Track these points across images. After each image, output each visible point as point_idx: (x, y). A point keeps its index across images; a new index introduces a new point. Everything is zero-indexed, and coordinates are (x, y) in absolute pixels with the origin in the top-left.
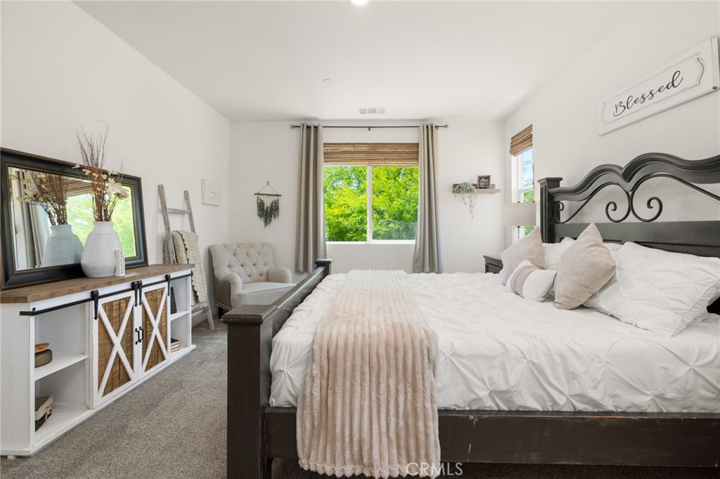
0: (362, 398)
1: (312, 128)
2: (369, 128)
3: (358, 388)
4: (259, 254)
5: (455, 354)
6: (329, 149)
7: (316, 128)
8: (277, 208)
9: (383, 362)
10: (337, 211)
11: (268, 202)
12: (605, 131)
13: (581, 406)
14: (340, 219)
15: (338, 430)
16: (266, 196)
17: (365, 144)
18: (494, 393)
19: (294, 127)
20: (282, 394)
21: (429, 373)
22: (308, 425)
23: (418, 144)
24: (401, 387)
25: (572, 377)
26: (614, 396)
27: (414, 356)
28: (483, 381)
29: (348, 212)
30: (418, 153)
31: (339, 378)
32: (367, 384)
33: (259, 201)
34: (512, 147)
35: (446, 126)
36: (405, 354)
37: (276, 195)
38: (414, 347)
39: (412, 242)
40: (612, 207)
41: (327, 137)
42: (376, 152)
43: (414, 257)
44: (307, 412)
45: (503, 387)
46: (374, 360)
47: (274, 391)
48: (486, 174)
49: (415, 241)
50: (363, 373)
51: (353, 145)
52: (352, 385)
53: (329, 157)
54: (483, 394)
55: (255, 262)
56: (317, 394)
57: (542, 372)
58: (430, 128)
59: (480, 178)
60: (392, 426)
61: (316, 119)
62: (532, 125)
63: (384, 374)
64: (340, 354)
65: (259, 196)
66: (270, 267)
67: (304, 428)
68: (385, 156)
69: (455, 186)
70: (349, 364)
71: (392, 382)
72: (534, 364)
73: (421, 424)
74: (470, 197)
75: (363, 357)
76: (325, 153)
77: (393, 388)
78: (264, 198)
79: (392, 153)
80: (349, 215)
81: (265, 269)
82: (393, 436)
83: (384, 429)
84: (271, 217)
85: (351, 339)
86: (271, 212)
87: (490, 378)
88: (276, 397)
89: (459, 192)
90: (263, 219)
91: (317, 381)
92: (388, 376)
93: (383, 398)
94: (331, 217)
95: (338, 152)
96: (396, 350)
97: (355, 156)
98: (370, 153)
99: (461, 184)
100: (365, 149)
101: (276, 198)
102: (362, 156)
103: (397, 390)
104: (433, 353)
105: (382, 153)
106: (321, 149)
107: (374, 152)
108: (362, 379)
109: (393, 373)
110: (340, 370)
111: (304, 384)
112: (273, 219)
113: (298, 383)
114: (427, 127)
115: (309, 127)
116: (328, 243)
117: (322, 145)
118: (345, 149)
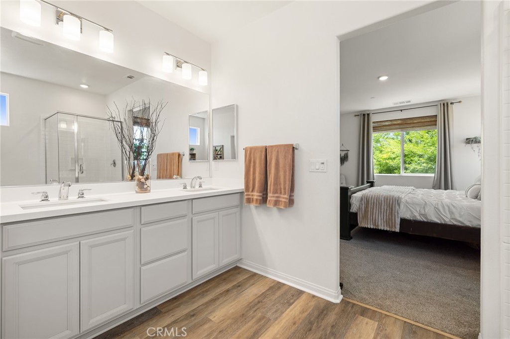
0: (376, 210)
1: (366, 115)
2: (401, 110)
3: (375, 208)
5: (408, 203)
6: (376, 125)
7: (368, 115)
8: (347, 157)
9: (383, 202)
10: (385, 156)
11: (343, 154)
13: (455, 223)
14: (387, 161)
15: (369, 217)
16: (341, 151)
17: (398, 120)
18: (421, 214)
19: (356, 116)
20: (354, 209)
21: (397, 207)
22: (361, 216)
23: (436, 116)
24: (388, 208)
25: (451, 213)
26: (470, 221)
27: (393, 201)
28: (417, 211)
29: (393, 156)
30: (436, 121)
31: (370, 205)
32: (378, 207)
35: (460, 102)
36: (390, 201)
37: (347, 150)
38: (393, 200)
41: (374, 118)
42: (406, 124)
43: (433, 184)
44: (361, 212)
45: (423, 213)
46: (380, 201)
47: (352, 208)
49: (434, 174)
50: (376, 204)
51: (391, 121)
52: (373, 207)
53: (376, 129)
54: (417, 214)
56: (363, 208)
57: (439, 210)
58: (445, 105)
60: (385, 218)
61: (369, 110)
63: (383, 205)
64: (370, 199)
67: (360, 216)
68: (412, 125)
69: (467, 139)
70: (372, 201)
71: (385, 207)
72: (437, 208)
73: (393, 218)
74: (478, 147)
75: (377, 200)
76: (373, 127)
77: (385, 209)
79: (418, 123)
80: (394, 159)
82: (385, 220)
83: (382, 218)
85: (374, 196)
86: (344, 159)
87: (419, 211)
88: (352, 210)
89: (469, 143)
91: (363, 206)
92: (384, 205)
93: (382, 211)
94: (381, 160)
95: (381, 126)
96: (387, 200)
97: (392, 127)
98: (402, 124)
100: (399, 122)
101: (346, 152)
102: (397, 126)
103: (387, 210)
104: (399, 201)
105: (411, 123)
106: (372, 125)
108: (376, 206)
109: (386, 205)
110: (370, 203)
111: (360, 206)
112: (345, 162)
113: (358, 206)
114: (444, 105)
115: (364, 115)
116: (375, 175)
117: (372, 123)
118: (386, 124)
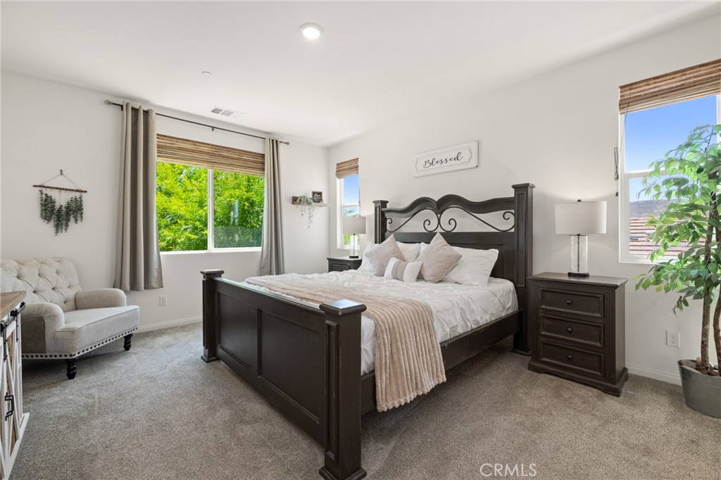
0: (411, 349)
1: (141, 112)
2: (213, 128)
4: (57, 272)
6: (164, 142)
7: (146, 113)
8: (80, 209)
11: (61, 200)
12: (417, 175)
13: (473, 327)
16: (57, 191)
17: (208, 144)
18: (452, 328)
23: (264, 155)
25: (472, 312)
27: (427, 316)
28: (447, 323)
30: (264, 163)
33: (44, 196)
34: (337, 171)
35: (288, 143)
37: (77, 191)
38: (425, 311)
39: (259, 249)
40: (427, 222)
41: (160, 127)
42: (220, 156)
43: (261, 264)
45: (455, 324)
48: (319, 191)
49: (261, 248)
51: (194, 143)
52: (406, 342)
53: (163, 151)
54: (448, 330)
55: (54, 285)
58: (275, 142)
59: (314, 193)
61: (146, 102)
62: (358, 159)
63: (417, 330)
65: (44, 189)
66: (77, 289)
68: (229, 161)
69: (293, 198)
74: (309, 210)
76: (159, 147)
78: (55, 195)
79: (238, 159)
81: (70, 294)
84: (68, 220)
86: (68, 214)
87: (449, 321)
90: (52, 223)
95: (173, 147)
97: (196, 155)
98: (214, 155)
99: (302, 197)
100: (206, 149)
101: (78, 195)
102: (206, 157)
105: (227, 157)
106: (154, 142)
107: (217, 155)
110: (398, 335)
112: (71, 223)
114: (273, 140)
115: (135, 111)
116: (162, 253)
117: (156, 136)
118: (182, 145)
